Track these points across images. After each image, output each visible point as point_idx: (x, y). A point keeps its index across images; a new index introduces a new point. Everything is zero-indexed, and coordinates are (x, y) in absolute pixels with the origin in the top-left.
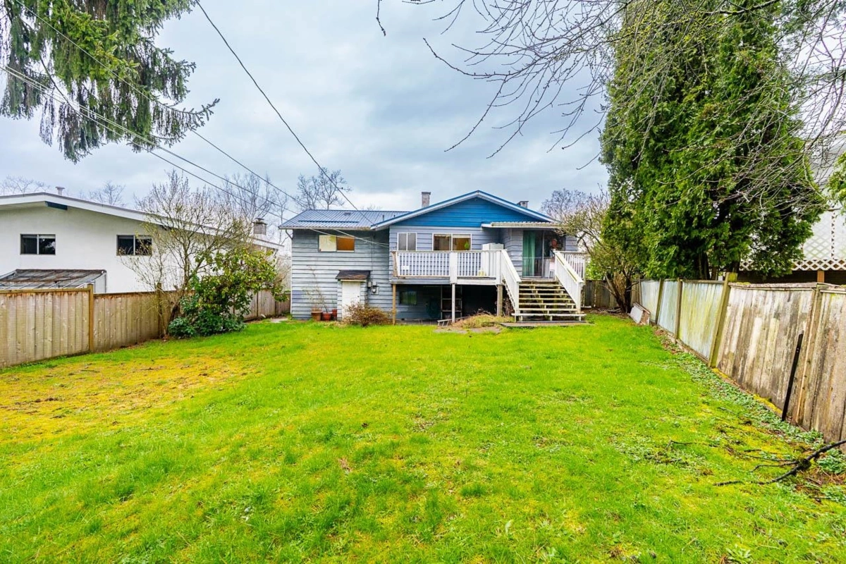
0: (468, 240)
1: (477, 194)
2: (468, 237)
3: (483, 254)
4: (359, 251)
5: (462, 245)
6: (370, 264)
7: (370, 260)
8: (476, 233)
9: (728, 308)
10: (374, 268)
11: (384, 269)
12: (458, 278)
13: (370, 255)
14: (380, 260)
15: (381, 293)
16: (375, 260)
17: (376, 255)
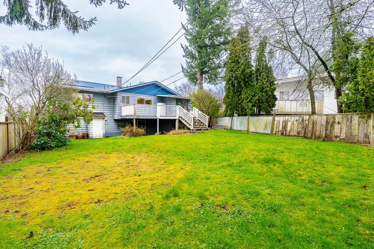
0: (150, 101)
1: (156, 82)
2: (151, 100)
3: (157, 107)
4: (96, 103)
5: (148, 102)
6: (103, 109)
7: (103, 107)
8: (154, 98)
9: (275, 121)
10: (105, 112)
11: (110, 112)
12: (160, 116)
13: (103, 105)
14: (108, 108)
15: (108, 124)
16: (105, 107)
17: (105, 105)
